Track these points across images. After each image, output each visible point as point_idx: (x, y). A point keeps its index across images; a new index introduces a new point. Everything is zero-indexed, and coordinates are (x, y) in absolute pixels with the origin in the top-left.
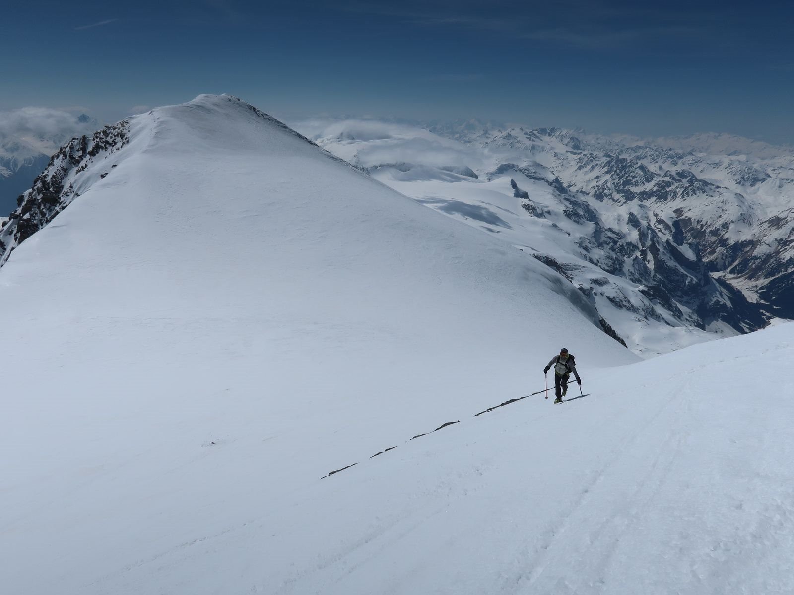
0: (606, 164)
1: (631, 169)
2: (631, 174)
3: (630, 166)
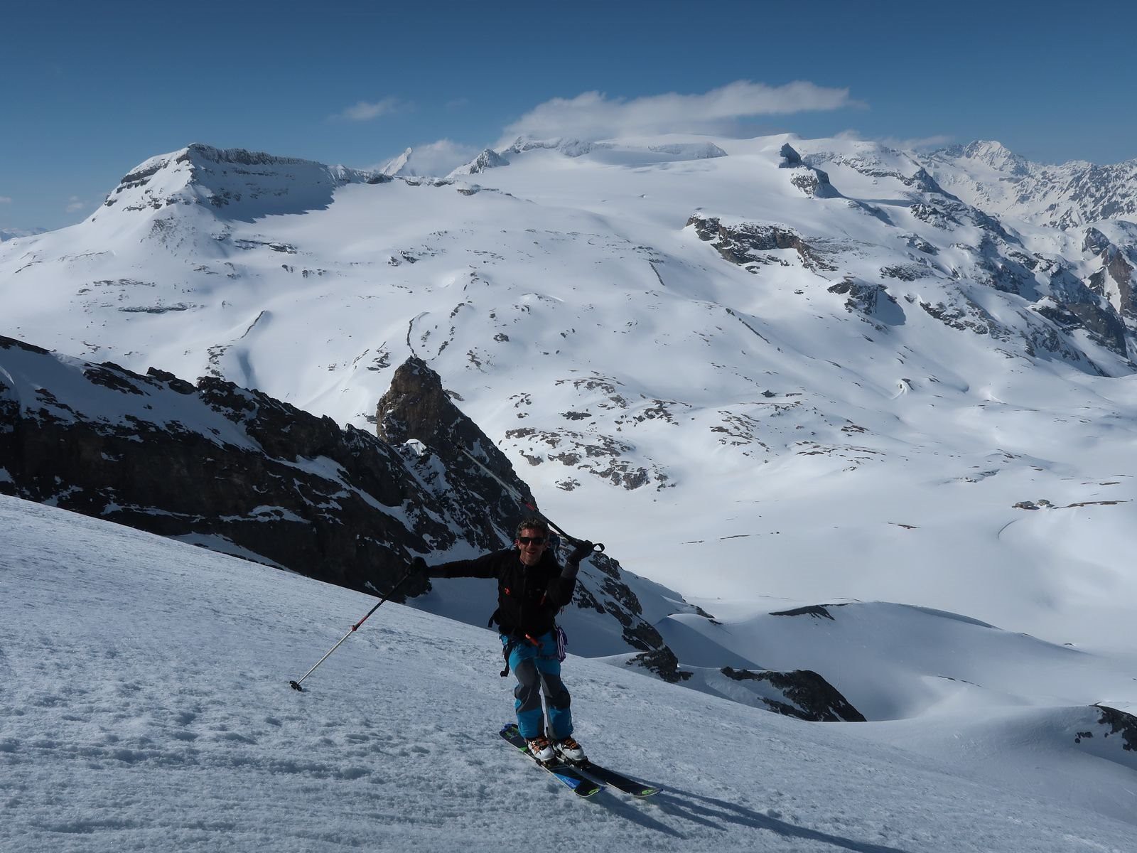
0: (1071, 183)
1: (1119, 183)
2: (1119, 191)
3: (1117, 177)
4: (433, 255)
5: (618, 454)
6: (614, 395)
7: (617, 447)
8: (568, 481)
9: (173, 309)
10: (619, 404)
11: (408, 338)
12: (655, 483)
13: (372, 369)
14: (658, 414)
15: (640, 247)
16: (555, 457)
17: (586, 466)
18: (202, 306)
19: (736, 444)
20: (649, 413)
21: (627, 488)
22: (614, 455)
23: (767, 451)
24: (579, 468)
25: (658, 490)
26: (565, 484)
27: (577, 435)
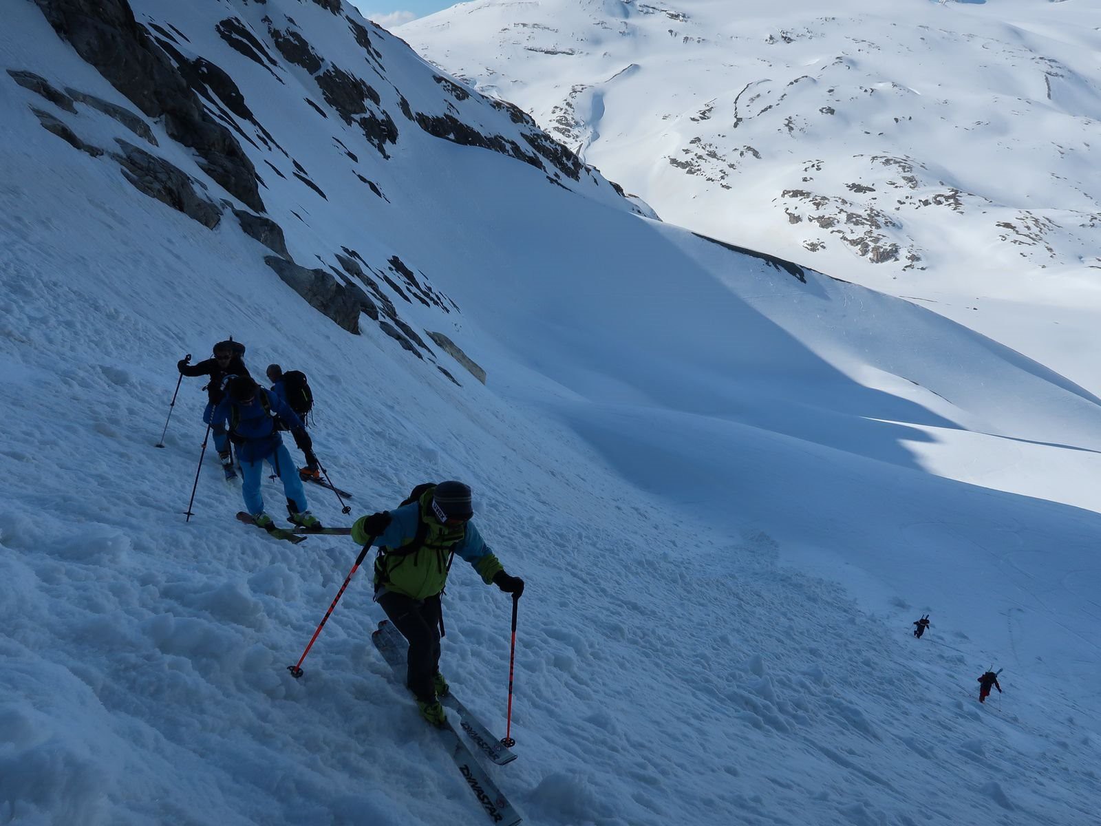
4: (810, 38)
5: (878, 227)
6: (909, 175)
7: (881, 220)
8: (816, 242)
9: (564, 53)
10: (910, 184)
11: (738, 97)
12: (903, 260)
13: (693, 119)
14: (947, 201)
15: (1041, 58)
16: (814, 219)
17: (839, 232)
18: (588, 54)
19: (1017, 243)
20: (938, 199)
21: (872, 260)
22: (874, 227)
23: (1051, 256)
24: (832, 232)
25: (904, 270)
26: (812, 245)
27: (847, 203)
